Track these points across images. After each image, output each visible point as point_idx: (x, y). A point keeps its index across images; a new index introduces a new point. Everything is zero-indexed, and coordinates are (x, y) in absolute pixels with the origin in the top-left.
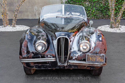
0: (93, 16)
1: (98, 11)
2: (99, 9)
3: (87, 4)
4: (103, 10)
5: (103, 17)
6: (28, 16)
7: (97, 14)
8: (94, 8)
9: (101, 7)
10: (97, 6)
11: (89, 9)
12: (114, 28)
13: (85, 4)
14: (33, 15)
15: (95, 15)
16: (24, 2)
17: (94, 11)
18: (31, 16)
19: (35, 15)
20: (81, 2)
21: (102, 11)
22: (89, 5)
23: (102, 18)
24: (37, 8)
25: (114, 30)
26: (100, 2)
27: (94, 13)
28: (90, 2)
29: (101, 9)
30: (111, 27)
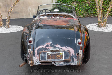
0: (80, 15)
1: (85, 10)
2: (85, 9)
3: (74, 4)
4: (89, 9)
5: (88, 15)
6: (23, 16)
7: (84, 13)
8: (81, 8)
9: (87, 7)
10: (83, 6)
11: (76, 9)
12: (102, 27)
13: (73, 4)
14: (27, 15)
15: (82, 14)
16: (16, 4)
17: (80, 11)
18: (26, 16)
19: (29, 15)
20: (70, 2)
21: (87, 10)
22: (77, 5)
23: (88, 17)
24: (31, 9)
25: (102, 29)
26: (86, 3)
27: (81, 12)
28: (77, 2)
29: (87, 9)
30: (99, 26)
